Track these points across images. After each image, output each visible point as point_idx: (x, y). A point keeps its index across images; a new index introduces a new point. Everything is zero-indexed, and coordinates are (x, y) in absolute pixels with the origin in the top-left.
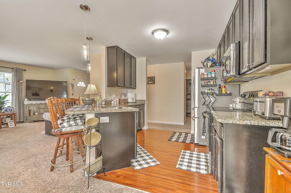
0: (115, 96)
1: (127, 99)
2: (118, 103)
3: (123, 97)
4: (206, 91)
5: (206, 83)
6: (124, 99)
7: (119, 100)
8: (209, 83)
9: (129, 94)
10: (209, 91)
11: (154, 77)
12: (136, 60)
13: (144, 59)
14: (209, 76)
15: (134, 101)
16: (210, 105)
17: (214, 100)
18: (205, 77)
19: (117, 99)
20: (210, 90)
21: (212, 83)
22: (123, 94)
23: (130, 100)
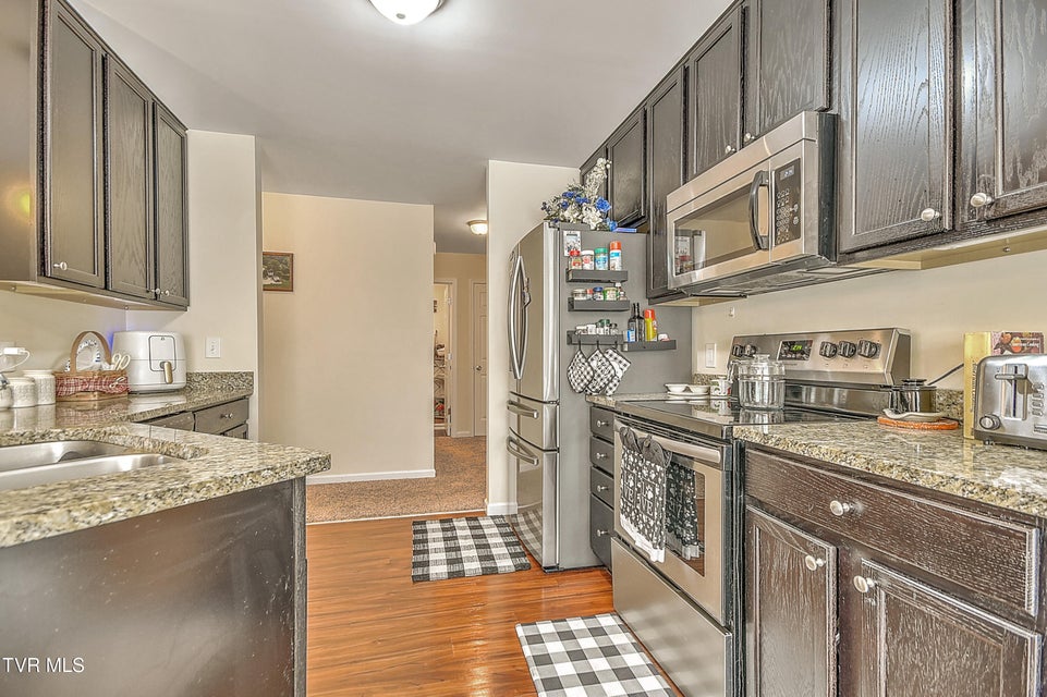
0: (14, 351)
1: (123, 373)
2: (47, 400)
3: (90, 360)
4: (592, 330)
5: (589, 296)
6: (102, 374)
7: (60, 380)
8: (599, 294)
9: (142, 336)
10: (601, 331)
11: (288, 255)
12: (183, 141)
13: (244, 145)
14: (602, 267)
15: (180, 381)
16: (610, 392)
17: (625, 369)
18: (587, 267)
19: (42, 376)
20: (606, 328)
21: (611, 296)
22: (91, 339)
23: (145, 377)
